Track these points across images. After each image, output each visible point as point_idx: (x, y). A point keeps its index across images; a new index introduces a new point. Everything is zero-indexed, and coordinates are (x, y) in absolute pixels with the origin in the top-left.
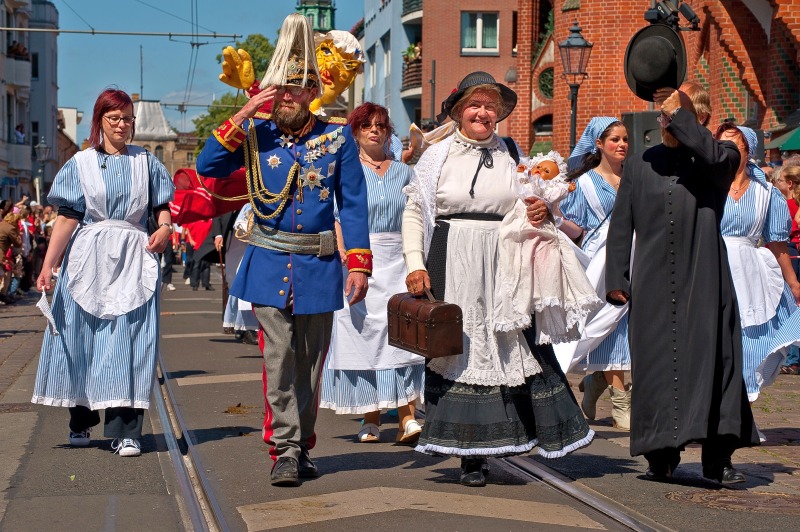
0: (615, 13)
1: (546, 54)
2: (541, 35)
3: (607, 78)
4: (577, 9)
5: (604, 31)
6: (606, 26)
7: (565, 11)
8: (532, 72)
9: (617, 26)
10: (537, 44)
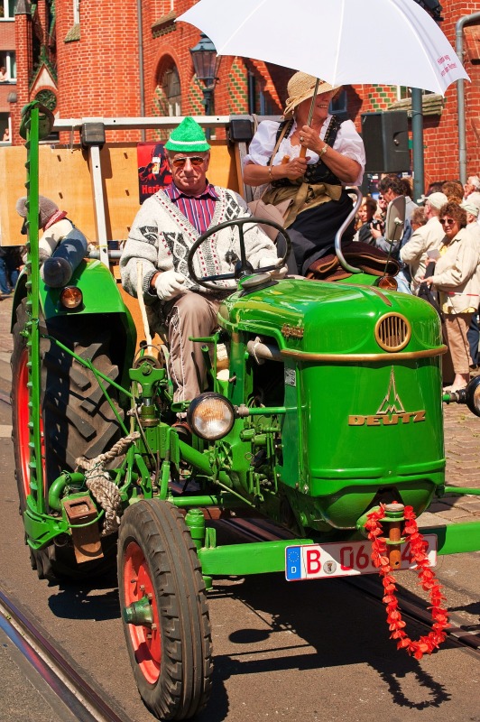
0: (110, 43)
1: (40, 80)
2: (36, 64)
3: (105, 95)
4: (78, 40)
5: (101, 57)
6: (103, 54)
7: (67, 42)
8: (30, 94)
9: (112, 53)
10: (33, 72)
